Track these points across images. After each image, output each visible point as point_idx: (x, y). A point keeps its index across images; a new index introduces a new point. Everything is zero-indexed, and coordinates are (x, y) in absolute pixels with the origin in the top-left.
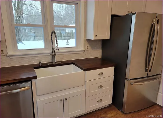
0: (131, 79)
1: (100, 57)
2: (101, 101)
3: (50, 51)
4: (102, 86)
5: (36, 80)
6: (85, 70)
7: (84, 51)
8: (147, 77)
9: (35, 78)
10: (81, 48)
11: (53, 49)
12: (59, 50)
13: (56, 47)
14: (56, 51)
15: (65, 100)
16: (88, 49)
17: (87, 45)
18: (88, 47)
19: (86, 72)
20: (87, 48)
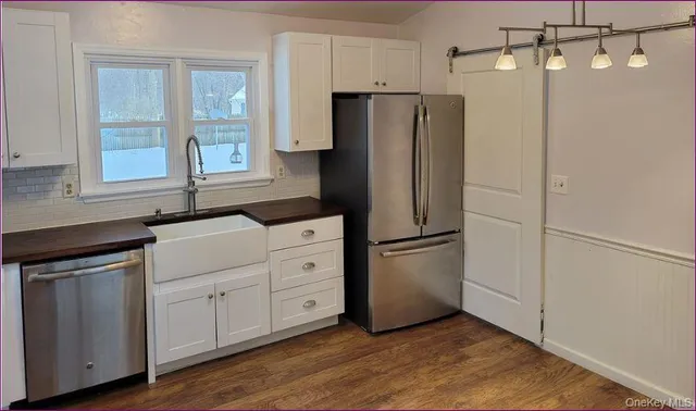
0: (380, 243)
1: (318, 197)
2: (313, 303)
3: (183, 182)
4: (313, 265)
5: (154, 245)
6: (267, 223)
7: (272, 180)
8: (421, 237)
9: (153, 240)
10: (264, 173)
11: (190, 177)
12: (205, 179)
13: (198, 172)
14: (198, 182)
15: (218, 296)
16: (281, 174)
17: (280, 165)
18: (281, 170)
19: (271, 228)
20: (278, 172)
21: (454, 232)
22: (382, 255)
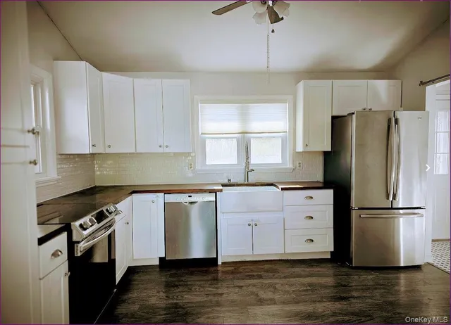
0: (360, 209)
1: (322, 181)
2: (312, 241)
4: (311, 218)
6: (283, 189)
7: (294, 169)
8: (391, 208)
9: (221, 191)
10: (289, 165)
15: (254, 225)
17: (299, 160)
19: (285, 192)
20: (298, 165)
21: (420, 208)
22: (360, 216)
